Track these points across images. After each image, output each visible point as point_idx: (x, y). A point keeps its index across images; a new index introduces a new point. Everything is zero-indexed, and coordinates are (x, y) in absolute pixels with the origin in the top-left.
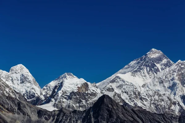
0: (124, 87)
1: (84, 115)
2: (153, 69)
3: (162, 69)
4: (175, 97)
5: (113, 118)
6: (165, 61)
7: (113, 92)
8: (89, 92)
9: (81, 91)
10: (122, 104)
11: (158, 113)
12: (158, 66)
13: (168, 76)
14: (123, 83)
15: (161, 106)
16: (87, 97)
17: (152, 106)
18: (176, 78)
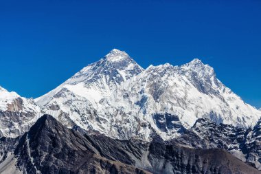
0: (74, 103)
1: (17, 143)
2: (114, 78)
3: (128, 78)
4: (145, 117)
5: (59, 147)
6: (131, 66)
7: (59, 111)
8: (24, 111)
9: (12, 110)
10: (70, 127)
11: (122, 139)
12: (122, 73)
13: (136, 87)
14: (73, 98)
15: (126, 129)
16: (20, 118)
17: (113, 129)
18: (147, 90)
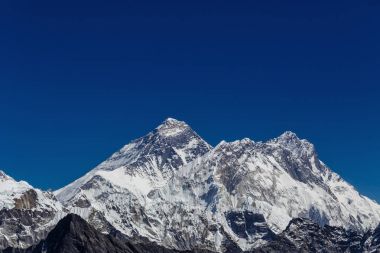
0: (111, 197)
2: (169, 160)
3: (189, 160)
4: (215, 217)
6: (193, 143)
7: (89, 209)
8: (38, 209)
9: (21, 208)
10: (106, 233)
11: (181, 249)
12: (181, 153)
13: (201, 173)
14: (110, 190)
15: (187, 234)
16: (33, 220)
17: (168, 235)
18: (217, 177)
